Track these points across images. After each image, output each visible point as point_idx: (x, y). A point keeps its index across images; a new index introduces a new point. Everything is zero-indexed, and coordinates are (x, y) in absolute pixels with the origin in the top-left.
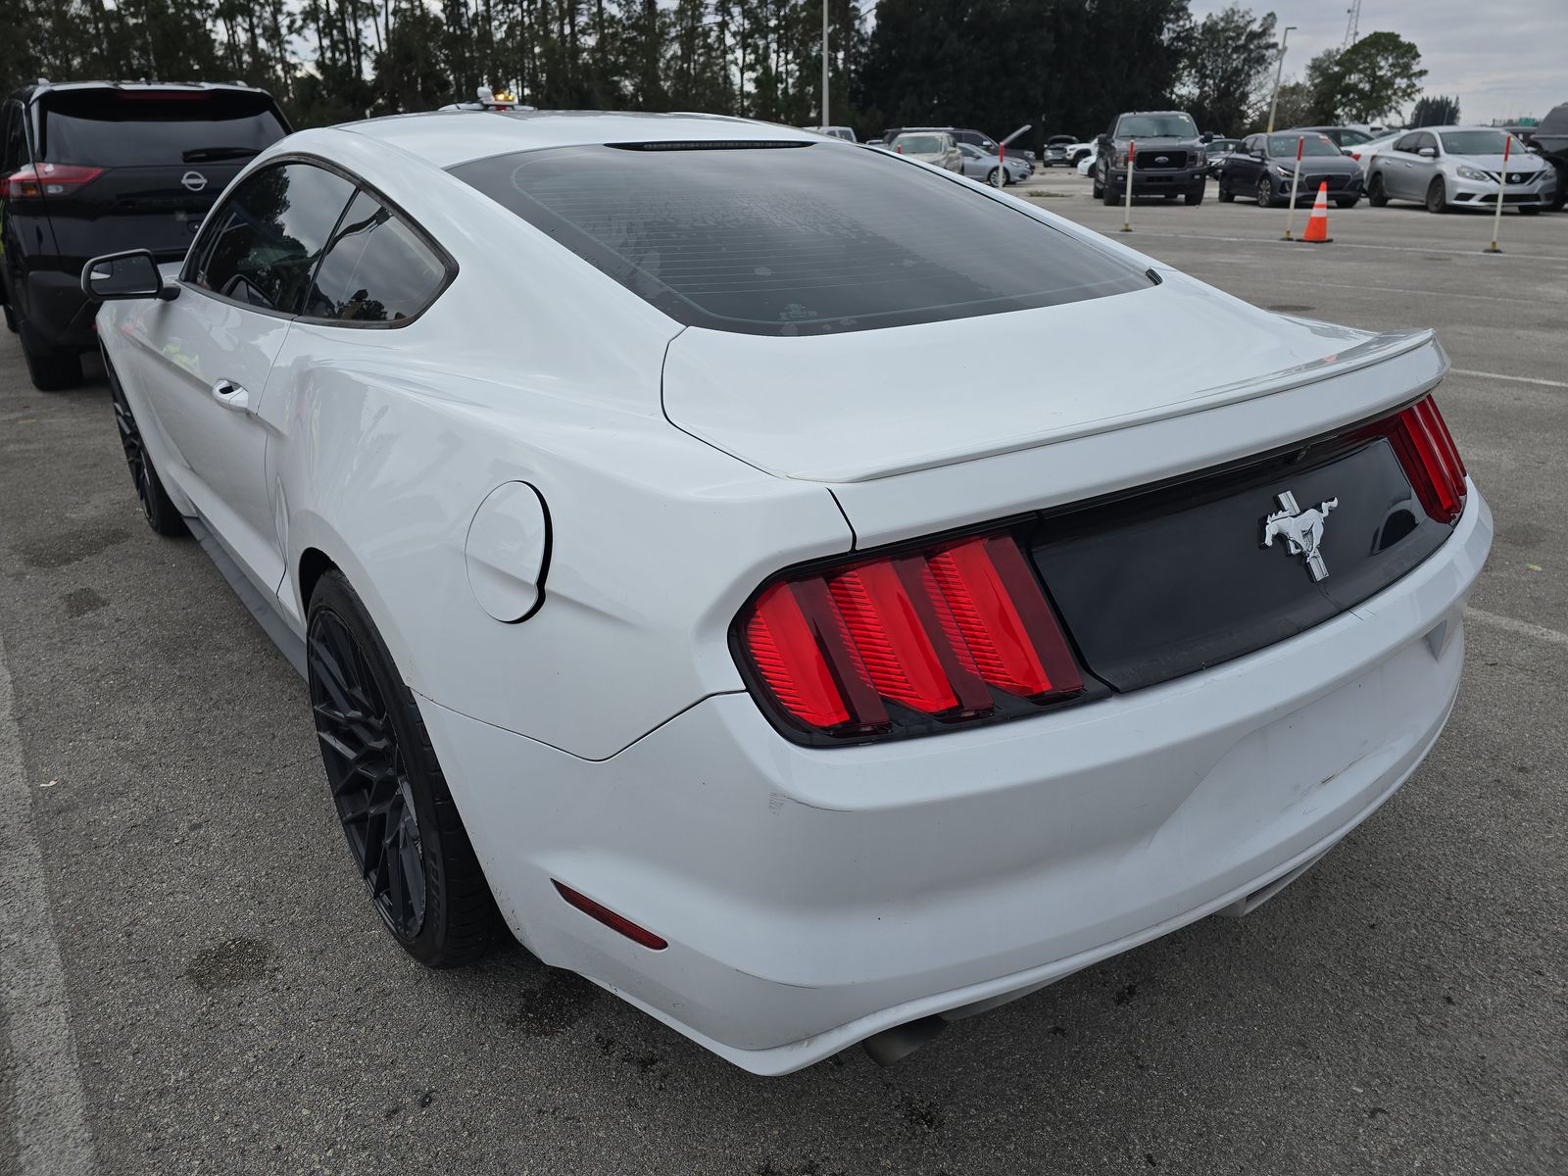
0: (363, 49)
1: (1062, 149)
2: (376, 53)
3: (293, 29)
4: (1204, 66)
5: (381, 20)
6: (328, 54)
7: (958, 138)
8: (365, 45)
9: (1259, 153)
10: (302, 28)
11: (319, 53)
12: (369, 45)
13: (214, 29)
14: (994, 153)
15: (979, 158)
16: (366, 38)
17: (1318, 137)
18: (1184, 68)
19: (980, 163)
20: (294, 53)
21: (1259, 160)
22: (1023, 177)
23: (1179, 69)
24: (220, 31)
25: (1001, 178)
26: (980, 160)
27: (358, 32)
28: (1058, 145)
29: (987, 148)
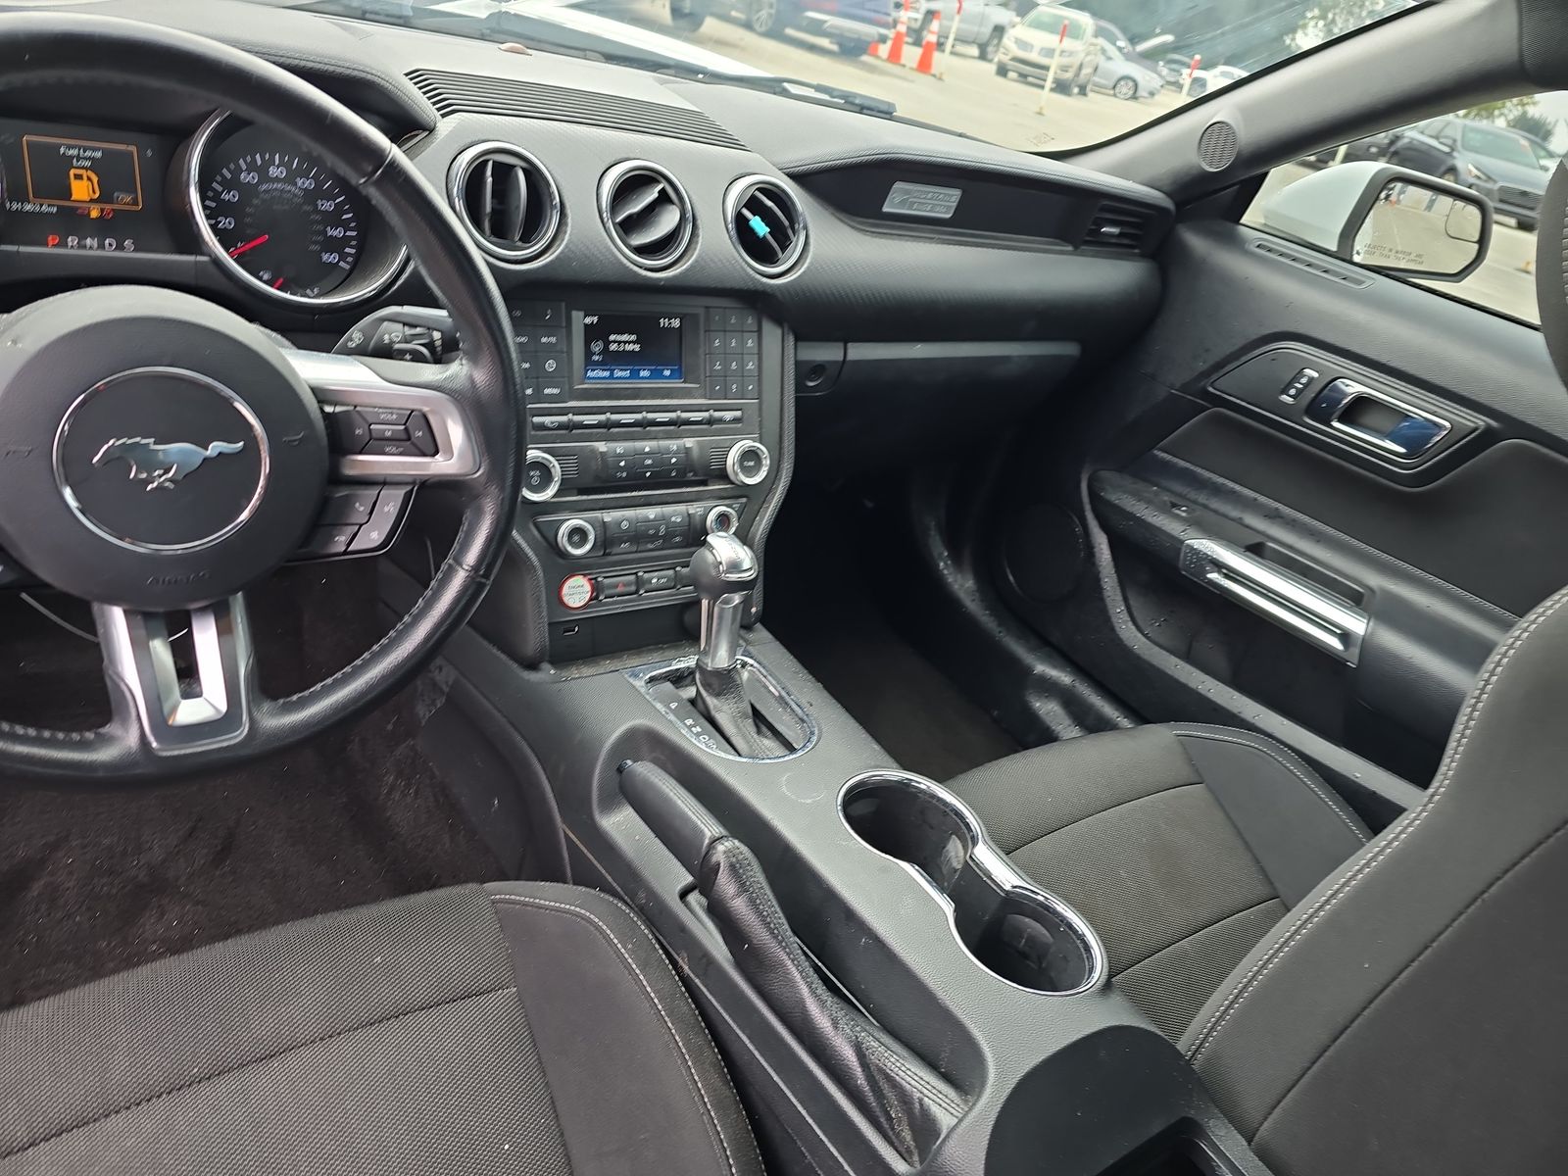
1: (1178, 71)
4: (1333, 21)
7: (1099, 32)
9: (1450, 142)
14: (1128, 57)
15: (1109, 58)
17: (1518, 141)
18: (1312, 18)
19: (1110, 65)
21: (1447, 149)
22: (1152, 94)
23: (1306, 18)
25: (1125, 89)
26: (1111, 62)
28: (1174, 66)
29: (1120, 49)
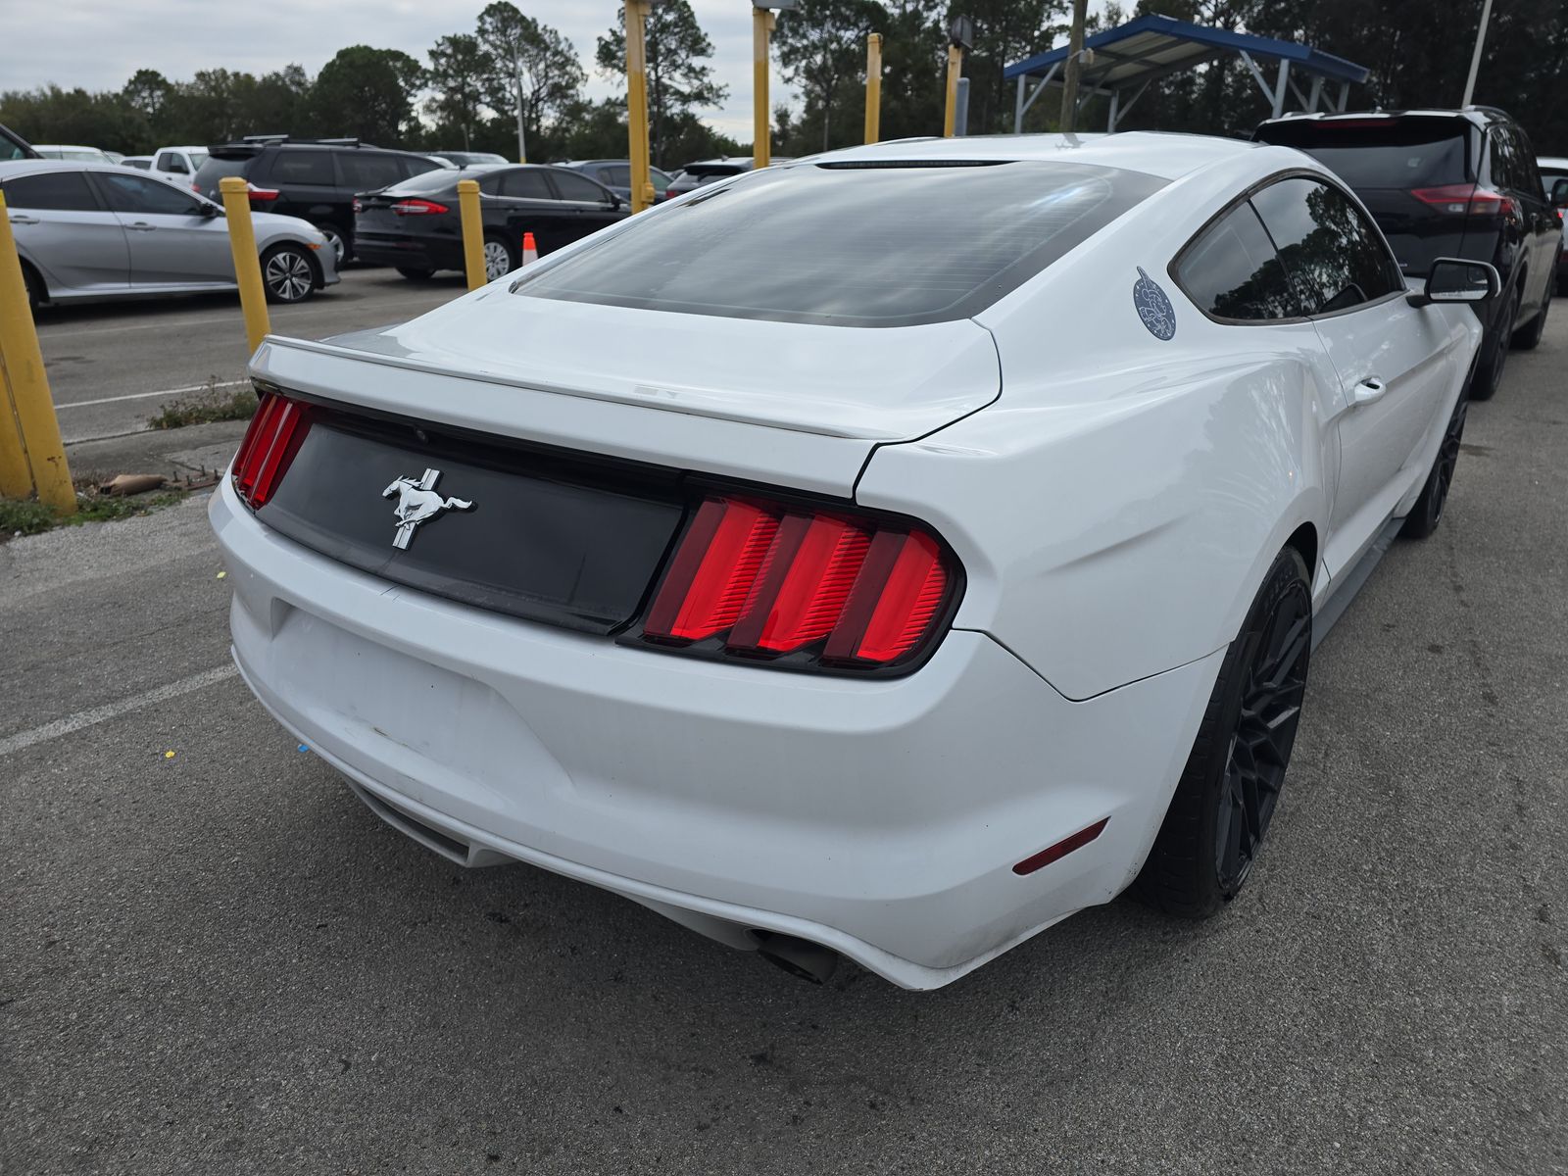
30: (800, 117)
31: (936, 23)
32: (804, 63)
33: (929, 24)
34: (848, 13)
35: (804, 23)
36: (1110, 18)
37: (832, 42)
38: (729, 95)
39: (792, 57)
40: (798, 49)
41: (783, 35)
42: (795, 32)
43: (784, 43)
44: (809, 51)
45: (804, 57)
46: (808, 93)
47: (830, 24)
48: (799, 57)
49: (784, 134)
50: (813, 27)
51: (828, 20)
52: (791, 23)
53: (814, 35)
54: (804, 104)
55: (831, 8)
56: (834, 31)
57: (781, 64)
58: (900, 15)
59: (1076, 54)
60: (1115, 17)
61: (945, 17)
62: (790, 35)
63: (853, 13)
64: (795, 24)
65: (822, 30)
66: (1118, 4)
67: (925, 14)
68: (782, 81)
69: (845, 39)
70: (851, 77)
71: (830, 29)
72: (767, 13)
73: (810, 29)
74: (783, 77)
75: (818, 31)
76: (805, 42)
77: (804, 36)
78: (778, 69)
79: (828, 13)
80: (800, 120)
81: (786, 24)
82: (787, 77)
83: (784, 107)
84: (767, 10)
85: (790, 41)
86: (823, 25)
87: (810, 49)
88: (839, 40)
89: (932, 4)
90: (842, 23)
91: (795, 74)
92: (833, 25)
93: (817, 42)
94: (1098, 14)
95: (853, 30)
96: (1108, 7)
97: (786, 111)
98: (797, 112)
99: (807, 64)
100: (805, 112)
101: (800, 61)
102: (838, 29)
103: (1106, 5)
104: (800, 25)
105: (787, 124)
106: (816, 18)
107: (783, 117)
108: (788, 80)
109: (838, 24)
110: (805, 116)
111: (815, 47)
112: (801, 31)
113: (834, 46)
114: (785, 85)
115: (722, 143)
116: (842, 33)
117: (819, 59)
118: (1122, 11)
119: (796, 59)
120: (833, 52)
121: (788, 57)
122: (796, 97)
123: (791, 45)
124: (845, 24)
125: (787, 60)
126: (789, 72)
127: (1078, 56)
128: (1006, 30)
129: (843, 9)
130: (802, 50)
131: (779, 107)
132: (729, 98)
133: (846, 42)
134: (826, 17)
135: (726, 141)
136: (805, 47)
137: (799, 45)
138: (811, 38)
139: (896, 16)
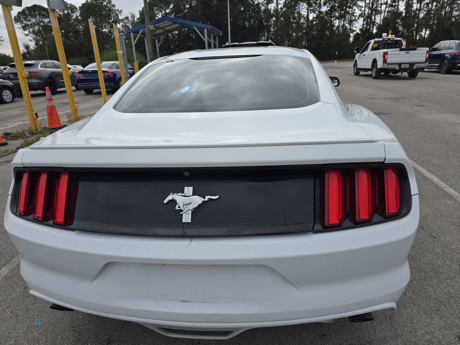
0: (375, 23)
2: (378, 25)
3: (355, 20)
5: (383, 15)
6: (365, 26)
8: (376, 22)
10: (357, 20)
11: (362, 26)
12: (377, 22)
13: (336, 22)
16: (377, 20)
20: (355, 27)
24: (337, 23)
27: (375, 18)
30: (34, 47)
31: (77, 17)
32: (32, 29)
33: (74, 17)
34: (44, 13)
35: (28, 16)
36: (132, 17)
37: (41, 23)
38: (3, 40)
39: (27, 27)
40: (28, 25)
41: (21, 20)
42: (26, 19)
43: (22, 23)
44: (32, 25)
45: (31, 28)
46: (35, 39)
47: (38, 17)
48: (30, 28)
49: (29, 53)
50: (32, 17)
51: (37, 15)
52: (23, 16)
53: (33, 20)
54: (34, 43)
55: (38, 11)
56: (40, 19)
57: (22, 29)
58: (63, 14)
59: (149, 26)
60: (133, 17)
61: (79, 15)
62: (24, 20)
63: (46, 14)
64: (25, 17)
65: (36, 19)
66: (133, 13)
67: (72, 14)
68: (24, 35)
69: (45, 22)
70: (50, 34)
71: (39, 18)
72: (55, 11)
73: (31, 18)
74: (24, 34)
75: (34, 19)
76: (30, 22)
77: (29, 21)
78: (22, 31)
79: (37, 13)
80: (34, 48)
81: (21, 16)
82: (26, 34)
83: (27, 44)
84: (54, 10)
85: (24, 22)
86: (36, 17)
87: (33, 25)
88: (43, 22)
89: (73, 11)
90: (43, 17)
91: (29, 33)
92: (40, 17)
93: (35, 23)
94: (128, 16)
95: (47, 19)
96: (131, 14)
97: (28, 45)
98: (32, 45)
99: (33, 30)
100: (35, 45)
101: (30, 29)
102: (42, 18)
103: (130, 13)
104: (27, 17)
105: (29, 49)
106: (32, 15)
107: (27, 47)
108: (27, 35)
109: (42, 17)
110: (36, 47)
111: (35, 24)
112: (28, 19)
113: (42, 24)
114: (26, 37)
115: (4, 56)
116: (43, 20)
117: (37, 28)
118: (135, 15)
119: (28, 28)
120: (42, 26)
121: (25, 27)
122: (31, 40)
123: (25, 23)
124: (44, 17)
125: (25, 29)
126: (27, 32)
127: (149, 27)
128: (101, 20)
129: (42, 12)
130: (30, 25)
131: (25, 44)
132: (3, 41)
133: (46, 23)
134: (36, 14)
135: (6, 56)
136: (31, 24)
137: (28, 24)
138: (32, 21)
139: (62, 15)
